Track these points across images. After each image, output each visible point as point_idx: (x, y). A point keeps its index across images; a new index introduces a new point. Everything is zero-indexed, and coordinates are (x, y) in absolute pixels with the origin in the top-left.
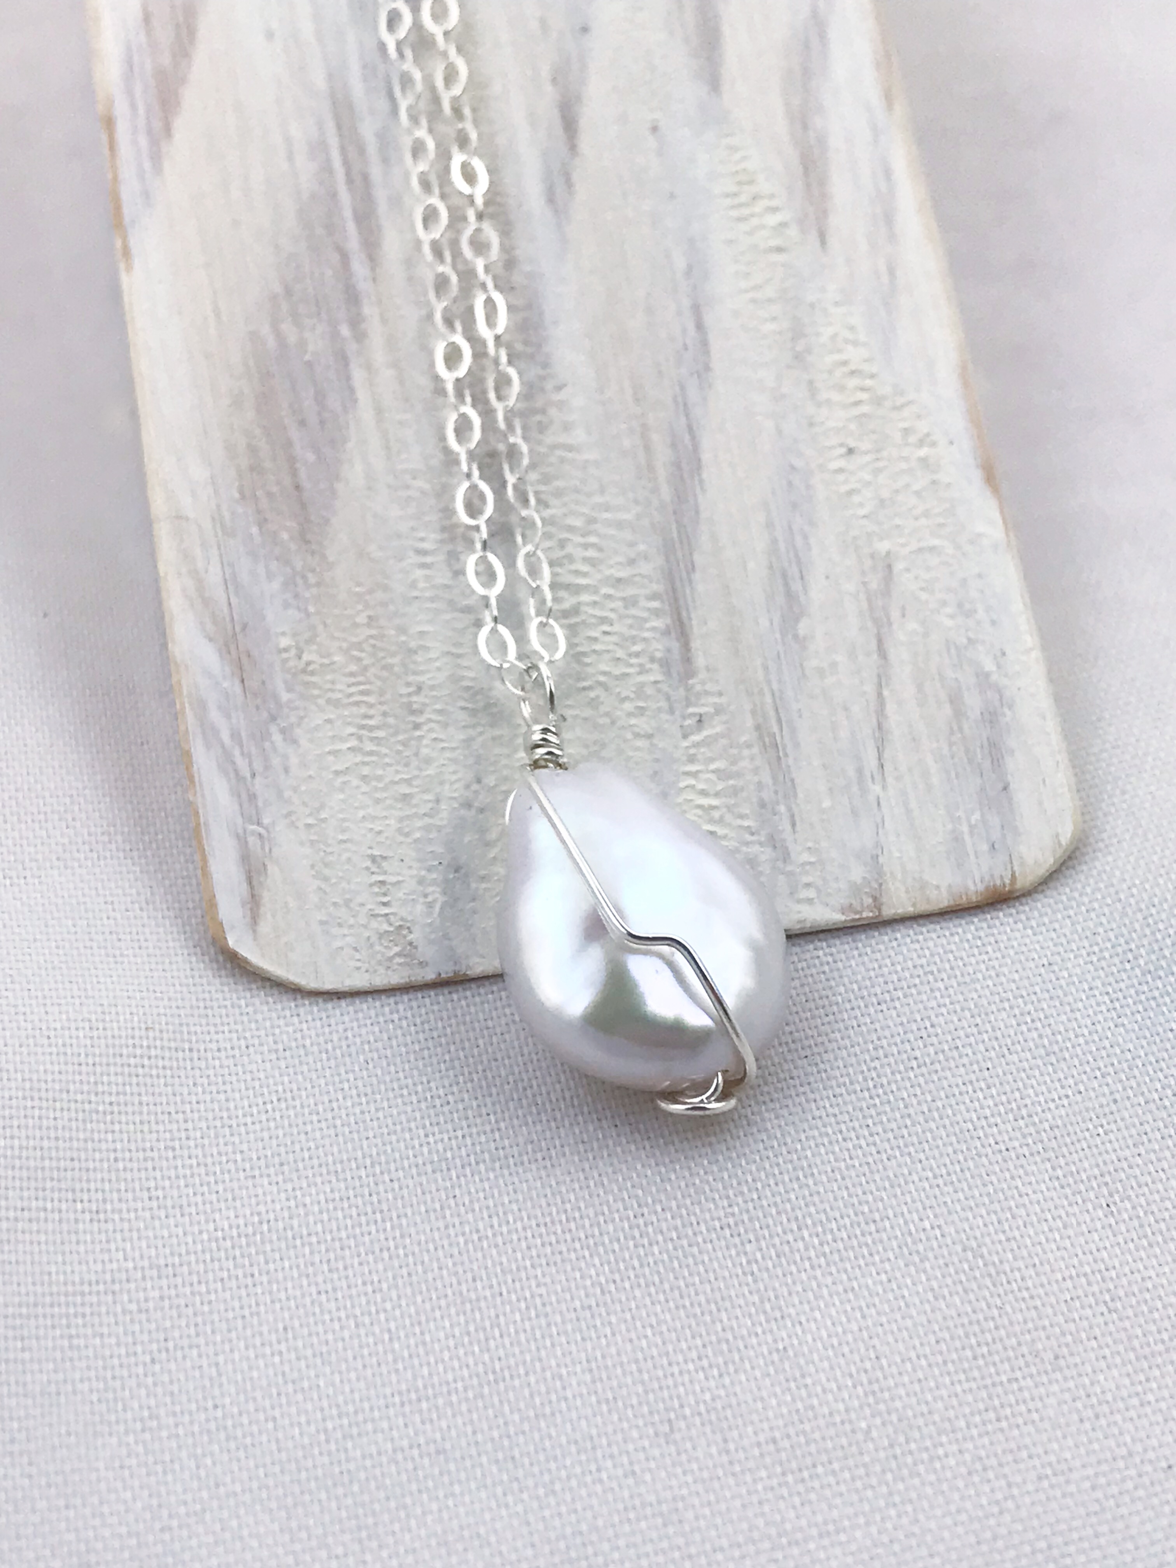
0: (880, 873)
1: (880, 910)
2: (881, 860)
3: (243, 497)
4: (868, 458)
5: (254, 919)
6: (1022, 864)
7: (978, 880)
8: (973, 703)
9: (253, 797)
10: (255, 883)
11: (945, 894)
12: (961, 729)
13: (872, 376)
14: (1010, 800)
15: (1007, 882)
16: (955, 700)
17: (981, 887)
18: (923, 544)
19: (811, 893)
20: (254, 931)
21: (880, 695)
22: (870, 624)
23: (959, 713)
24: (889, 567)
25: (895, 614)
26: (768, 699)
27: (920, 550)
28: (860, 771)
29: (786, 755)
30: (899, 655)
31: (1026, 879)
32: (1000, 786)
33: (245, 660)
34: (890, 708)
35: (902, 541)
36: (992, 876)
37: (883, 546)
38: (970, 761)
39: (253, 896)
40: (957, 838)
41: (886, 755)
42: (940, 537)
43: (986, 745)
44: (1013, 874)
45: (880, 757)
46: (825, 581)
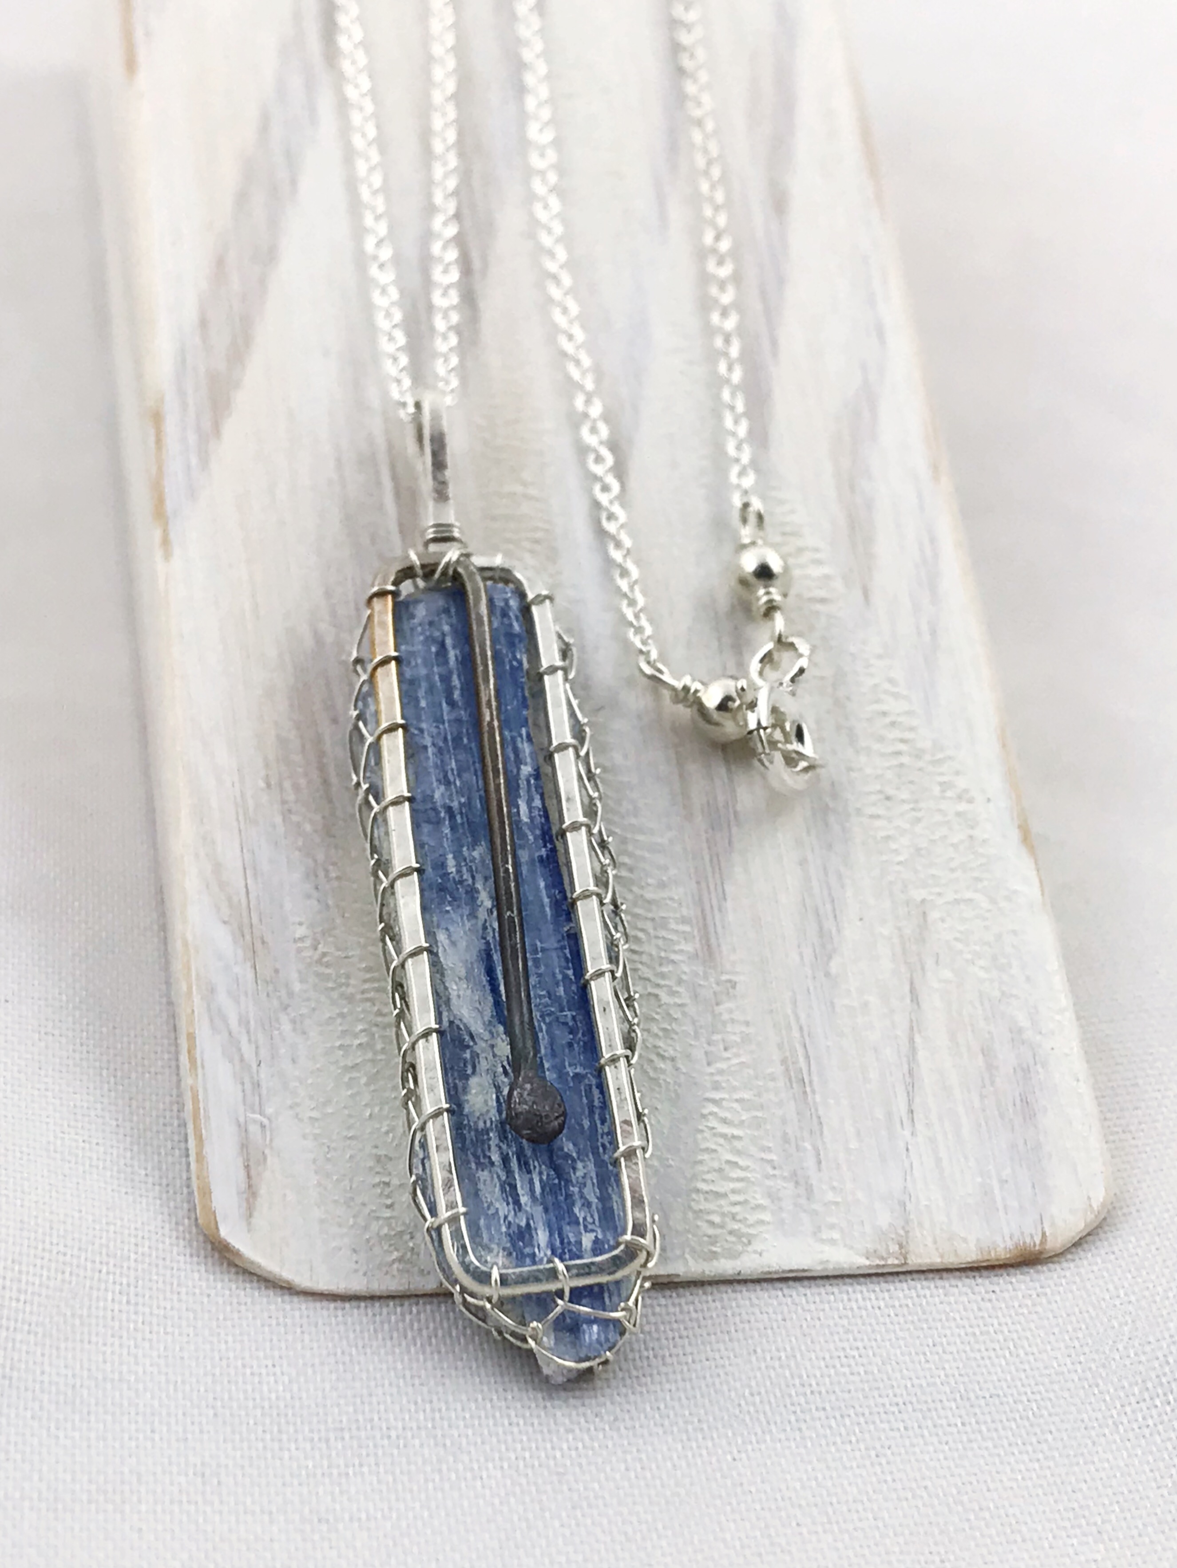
0: (907, 1222)
1: (905, 1258)
2: (909, 1207)
3: (269, 785)
4: (906, 807)
5: (249, 1212)
6: (1053, 1224)
7: (1007, 1239)
8: (1006, 1057)
9: (257, 1085)
10: (253, 1173)
11: (972, 1246)
12: (992, 1083)
13: (912, 729)
14: (1041, 1158)
15: (1038, 1242)
16: (987, 1052)
17: (1010, 1244)
18: (959, 896)
19: (836, 1235)
20: (249, 1224)
21: (912, 1040)
22: (902, 968)
23: (990, 1067)
24: (924, 914)
25: (930, 963)
26: (796, 1034)
27: (957, 902)
28: (889, 1115)
29: (813, 1092)
30: (932, 1002)
31: (1057, 1241)
32: (1032, 1145)
33: (258, 945)
34: (921, 1055)
35: (937, 890)
36: (1022, 1234)
37: (918, 894)
38: (1002, 1116)
39: (250, 1186)
40: (986, 1192)
41: (917, 1100)
42: (976, 891)
43: (1018, 1102)
44: (1044, 1234)
45: (910, 1102)
46: (859, 923)
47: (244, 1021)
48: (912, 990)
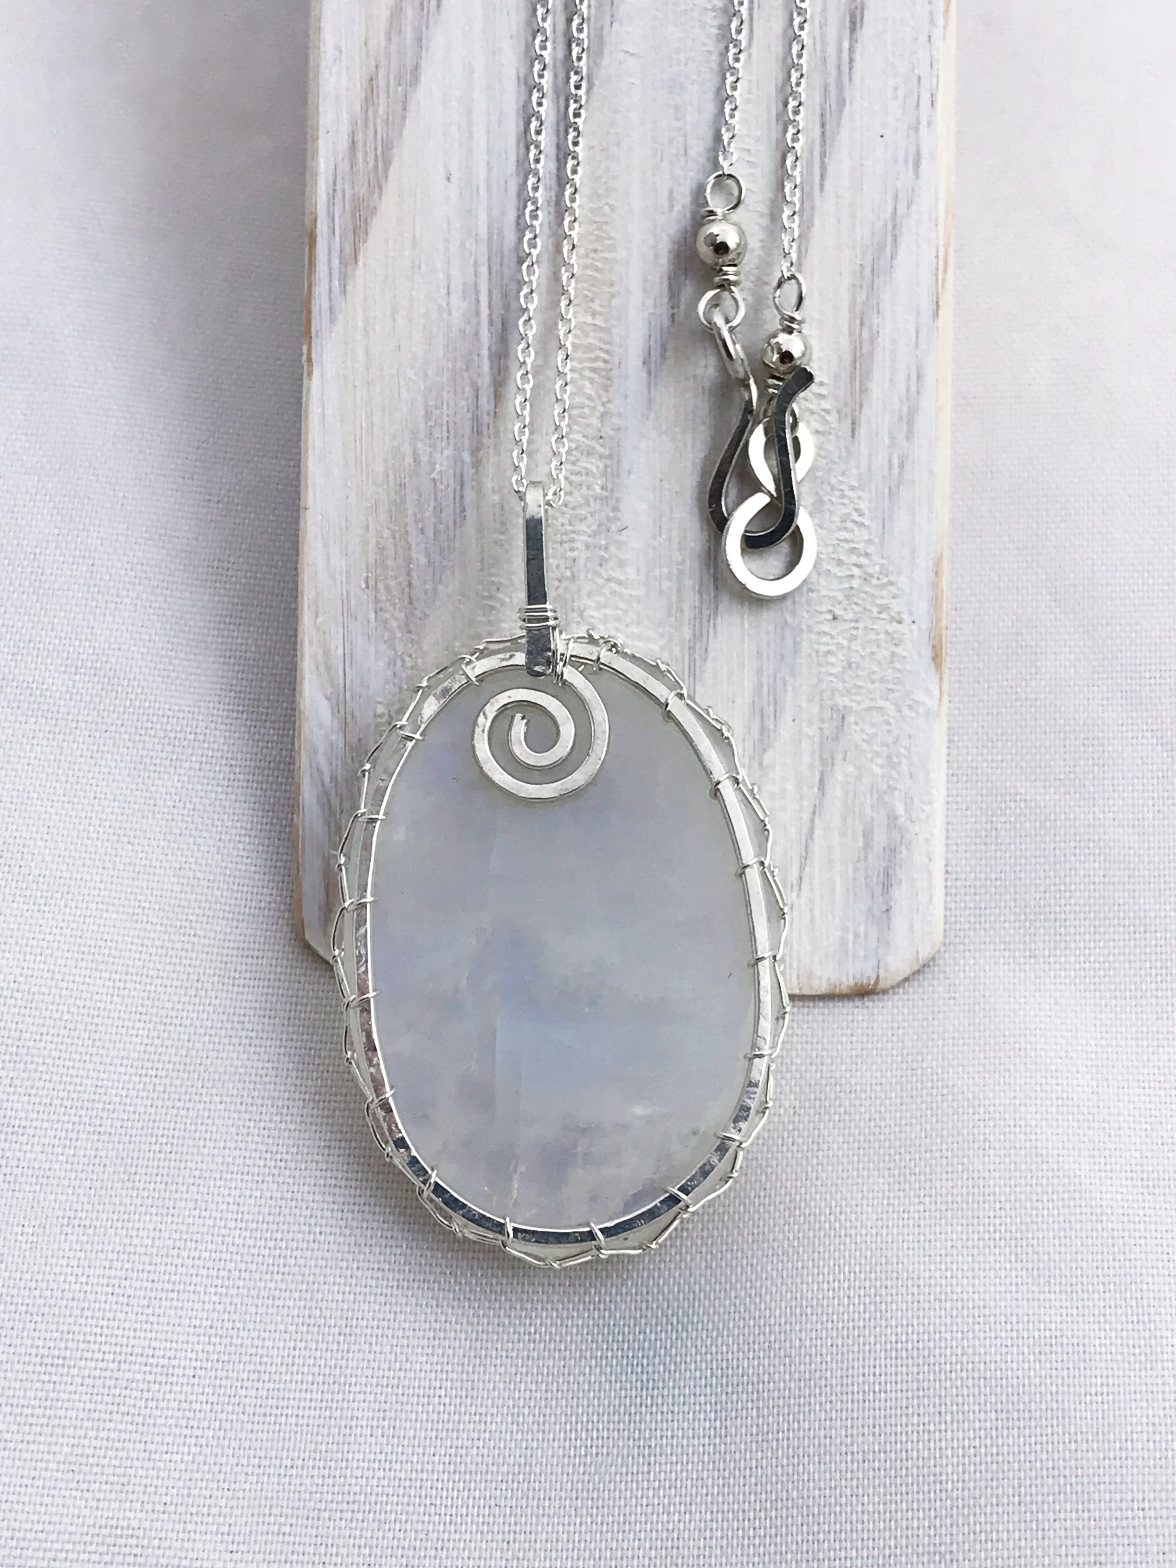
4: (847, 626)
5: (326, 923)
6: (886, 971)
7: (850, 977)
8: (880, 838)
10: (331, 894)
11: (824, 983)
12: (866, 858)
13: (867, 555)
14: (889, 919)
15: (872, 982)
16: (867, 835)
17: (852, 983)
18: (873, 704)
20: (324, 932)
21: (812, 821)
22: (817, 763)
23: (867, 846)
24: (843, 718)
25: (839, 757)
27: (870, 709)
30: (835, 791)
31: (887, 981)
32: (884, 909)
33: (349, 719)
34: (818, 832)
35: (859, 698)
36: (862, 976)
37: (842, 701)
38: (867, 885)
39: (328, 904)
40: (843, 942)
41: (807, 869)
42: (887, 699)
43: (882, 874)
44: (878, 978)
45: (802, 869)
46: (791, 723)
47: (334, 779)
48: (822, 781)
